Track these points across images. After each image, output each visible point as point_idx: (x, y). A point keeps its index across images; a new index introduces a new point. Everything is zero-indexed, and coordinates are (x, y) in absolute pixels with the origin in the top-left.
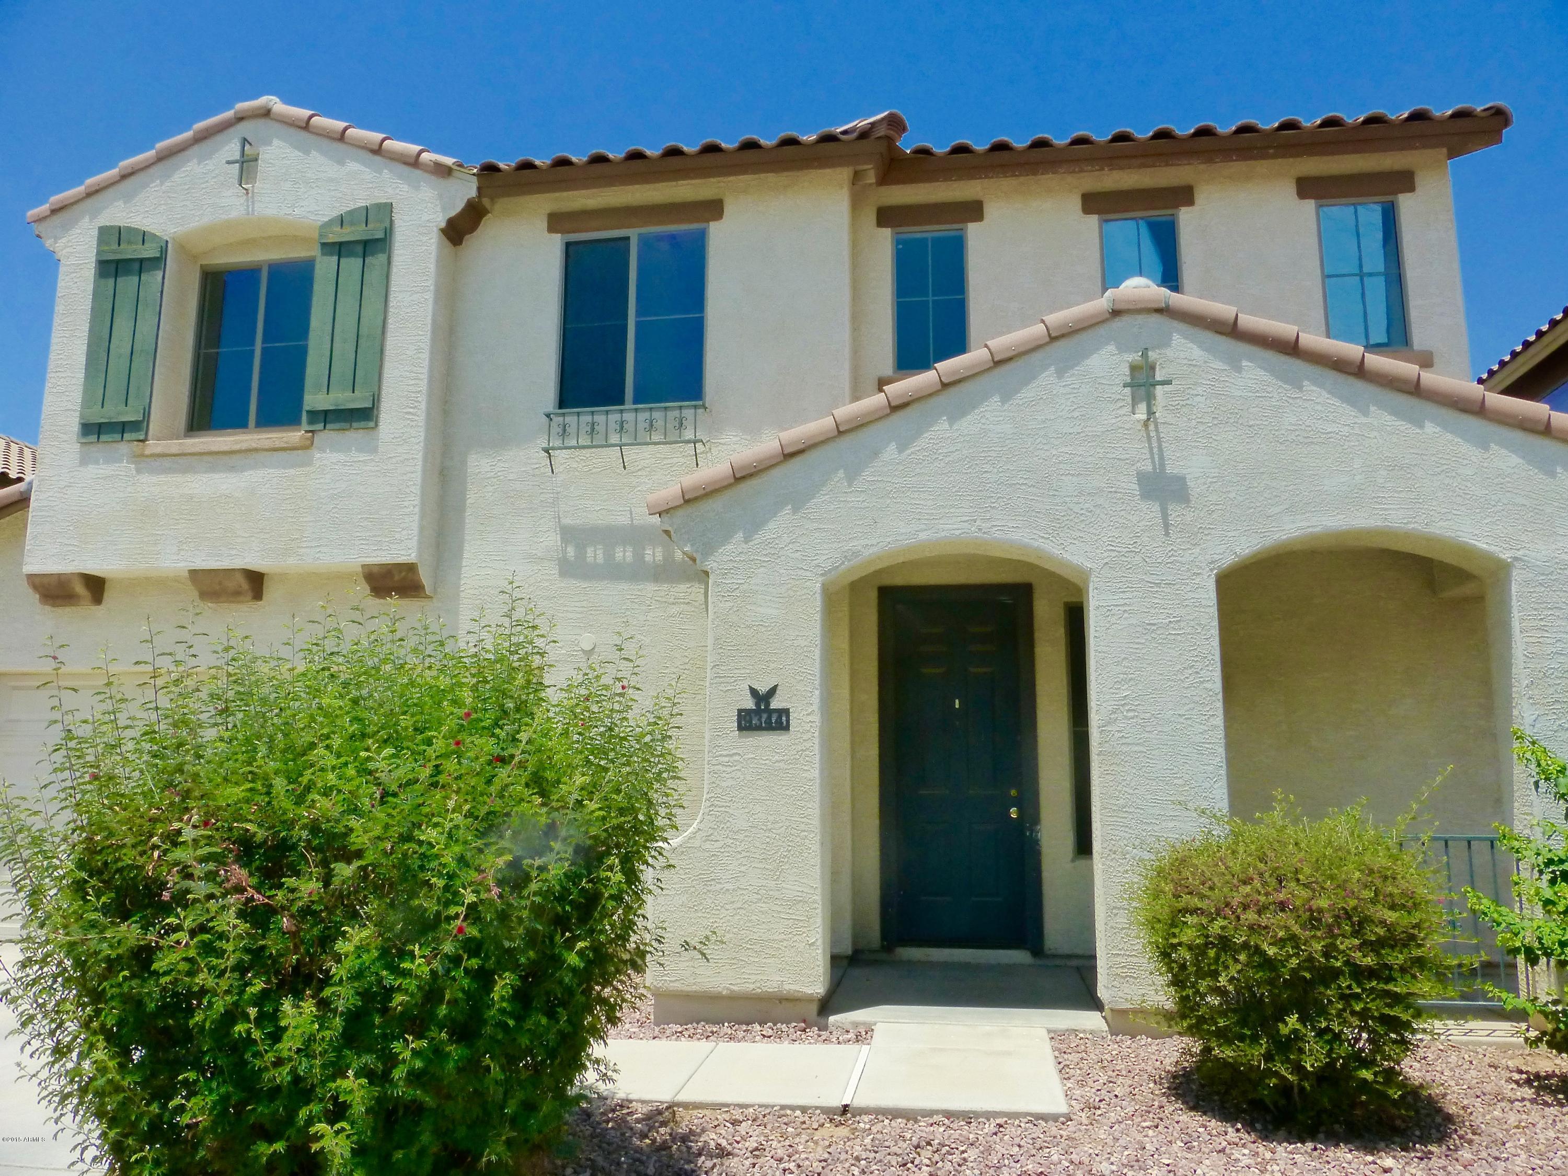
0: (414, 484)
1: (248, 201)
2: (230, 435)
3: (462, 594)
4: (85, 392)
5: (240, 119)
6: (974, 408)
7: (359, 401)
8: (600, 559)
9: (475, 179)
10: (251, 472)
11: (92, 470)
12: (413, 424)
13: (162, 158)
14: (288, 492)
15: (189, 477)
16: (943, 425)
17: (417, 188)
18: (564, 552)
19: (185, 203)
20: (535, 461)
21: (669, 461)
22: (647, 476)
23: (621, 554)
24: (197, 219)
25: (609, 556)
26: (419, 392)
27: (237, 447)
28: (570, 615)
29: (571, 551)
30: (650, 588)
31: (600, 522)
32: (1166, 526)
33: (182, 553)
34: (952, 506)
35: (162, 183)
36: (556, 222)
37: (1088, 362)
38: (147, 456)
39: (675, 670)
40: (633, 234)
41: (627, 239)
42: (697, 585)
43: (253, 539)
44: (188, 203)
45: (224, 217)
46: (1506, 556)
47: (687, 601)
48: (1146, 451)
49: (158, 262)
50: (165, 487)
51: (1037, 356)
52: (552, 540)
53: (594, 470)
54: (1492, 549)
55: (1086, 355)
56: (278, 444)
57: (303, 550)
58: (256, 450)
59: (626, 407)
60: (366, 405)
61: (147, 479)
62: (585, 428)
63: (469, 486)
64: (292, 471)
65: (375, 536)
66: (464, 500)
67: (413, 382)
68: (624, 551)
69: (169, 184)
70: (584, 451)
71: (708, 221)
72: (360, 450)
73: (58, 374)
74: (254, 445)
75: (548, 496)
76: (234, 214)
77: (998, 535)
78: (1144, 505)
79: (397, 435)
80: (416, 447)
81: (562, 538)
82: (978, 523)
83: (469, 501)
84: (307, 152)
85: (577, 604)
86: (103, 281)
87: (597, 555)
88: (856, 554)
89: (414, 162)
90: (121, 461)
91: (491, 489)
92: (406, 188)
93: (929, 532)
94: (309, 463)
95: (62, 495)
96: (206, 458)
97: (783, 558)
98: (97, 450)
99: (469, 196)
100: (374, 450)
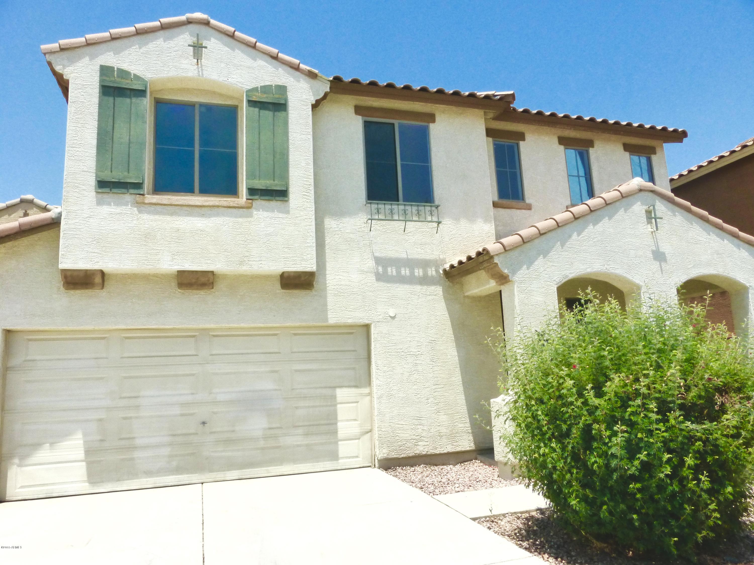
0: (312, 232)
1: (198, 68)
2: (182, 196)
3: (328, 288)
4: (98, 161)
5: (189, 22)
6: (601, 221)
7: (276, 185)
8: (394, 273)
9: (329, 83)
10: (215, 218)
11: (106, 209)
12: (308, 201)
13: (139, 33)
14: (240, 230)
15: (174, 218)
16: (591, 227)
17: (299, 81)
18: (378, 269)
19: (157, 62)
20: (359, 224)
21: (422, 230)
22: (412, 236)
23: (404, 271)
24: (166, 72)
25: (398, 272)
26: (310, 185)
27: (207, 204)
28: (382, 300)
29: (380, 269)
30: (418, 288)
31: (393, 256)
32: (662, 270)
33: (175, 261)
34: (597, 259)
35: (140, 48)
36: (358, 110)
37: (633, 207)
38: (146, 204)
39: (433, 325)
40: (396, 122)
41: (393, 124)
42: (439, 287)
43: (220, 255)
44: (159, 62)
45: (184, 75)
46: (748, 285)
47: (435, 294)
48: (653, 242)
49: (141, 93)
50: (160, 223)
51: (618, 203)
52: (371, 263)
53: (388, 231)
54: (744, 282)
55: (632, 205)
56: (232, 204)
57: (251, 262)
58: (218, 206)
59: (399, 203)
60: (284, 189)
61: (145, 216)
62: (388, 212)
63: (326, 235)
64: (240, 220)
65: (292, 257)
66: (324, 241)
67: (306, 179)
68: (405, 270)
69: (145, 49)
70: (382, 222)
71: (429, 123)
72: (280, 211)
73: (75, 149)
74: (217, 204)
75: (367, 242)
76: (190, 74)
77: (613, 271)
78: (654, 262)
79: (300, 206)
80: (311, 213)
81: (375, 263)
82: (606, 266)
83: (326, 242)
84: (233, 50)
85: (385, 294)
86: (106, 98)
87: (392, 271)
88: (567, 276)
89: (297, 68)
90: (127, 205)
91: (337, 236)
92: (292, 79)
93: (590, 269)
94: (251, 216)
95: (85, 222)
96: (185, 208)
97: (542, 277)
98: (108, 197)
99: (326, 91)
100: (288, 212)
